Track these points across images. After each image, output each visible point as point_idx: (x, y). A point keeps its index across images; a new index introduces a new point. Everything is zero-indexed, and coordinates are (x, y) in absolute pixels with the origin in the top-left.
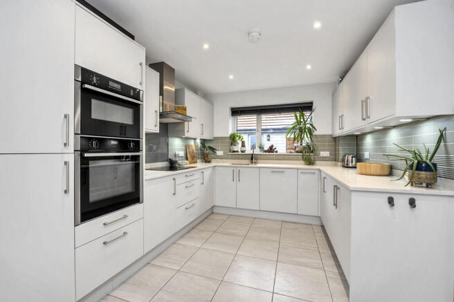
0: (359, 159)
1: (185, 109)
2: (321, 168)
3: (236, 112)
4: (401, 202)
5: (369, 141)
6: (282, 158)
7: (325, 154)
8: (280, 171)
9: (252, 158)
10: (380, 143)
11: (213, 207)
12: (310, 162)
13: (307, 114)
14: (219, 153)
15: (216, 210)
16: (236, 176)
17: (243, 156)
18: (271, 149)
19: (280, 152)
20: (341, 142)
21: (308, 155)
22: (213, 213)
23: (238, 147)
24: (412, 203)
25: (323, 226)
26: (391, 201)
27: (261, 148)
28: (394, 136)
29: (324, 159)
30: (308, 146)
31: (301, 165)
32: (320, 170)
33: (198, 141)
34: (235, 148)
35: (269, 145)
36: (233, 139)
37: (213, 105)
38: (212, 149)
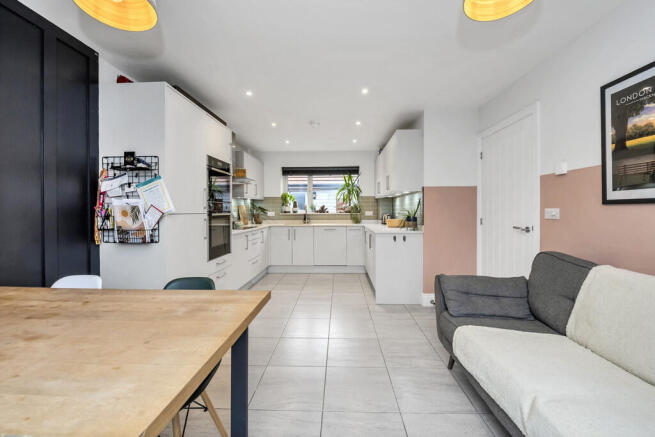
0: (393, 216)
1: (244, 171)
2: (366, 225)
3: (287, 172)
4: (400, 239)
5: (398, 202)
6: (333, 217)
7: (369, 213)
8: (331, 229)
9: (305, 218)
10: (402, 202)
11: (267, 268)
12: (357, 221)
13: (354, 177)
14: (270, 214)
15: (271, 270)
16: (292, 234)
17: (296, 217)
18: (323, 210)
19: (330, 212)
20: (381, 203)
21: (355, 214)
22: (267, 273)
23: (290, 208)
24: (404, 239)
25: (367, 274)
26: (395, 238)
27: (313, 208)
28: (407, 199)
29: (369, 218)
30: (355, 206)
31: (349, 223)
32: (364, 227)
33: (249, 201)
34: (287, 209)
35: (321, 205)
36: (284, 199)
37: (263, 164)
38: (263, 210)
